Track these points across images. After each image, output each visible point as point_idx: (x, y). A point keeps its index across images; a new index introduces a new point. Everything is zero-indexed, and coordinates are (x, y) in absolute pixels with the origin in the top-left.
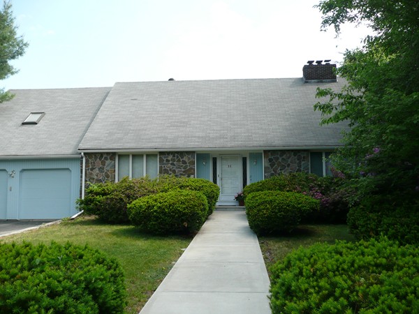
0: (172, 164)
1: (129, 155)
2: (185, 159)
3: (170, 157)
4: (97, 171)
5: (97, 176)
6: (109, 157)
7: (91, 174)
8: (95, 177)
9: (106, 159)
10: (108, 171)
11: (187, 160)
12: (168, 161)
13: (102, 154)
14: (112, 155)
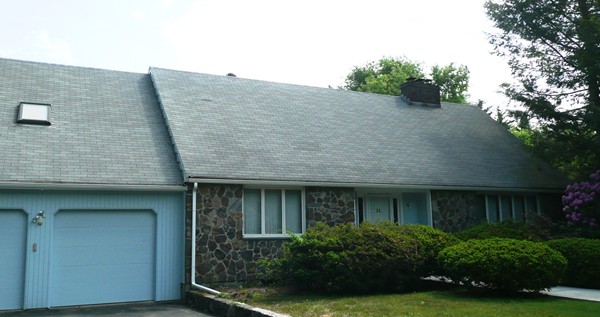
0: (326, 206)
1: (260, 191)
2: (342, 198)
3: (323, 196)
4: (214, 215)
5: (215, 223)
6: (234, 192)
7: (206, 219)
8: (213, 225)
9: (230, 195)
10: (233, 215)
11: (344, 201)
12: (320, 200)
13: (222, 187)
14: (239, 189)
